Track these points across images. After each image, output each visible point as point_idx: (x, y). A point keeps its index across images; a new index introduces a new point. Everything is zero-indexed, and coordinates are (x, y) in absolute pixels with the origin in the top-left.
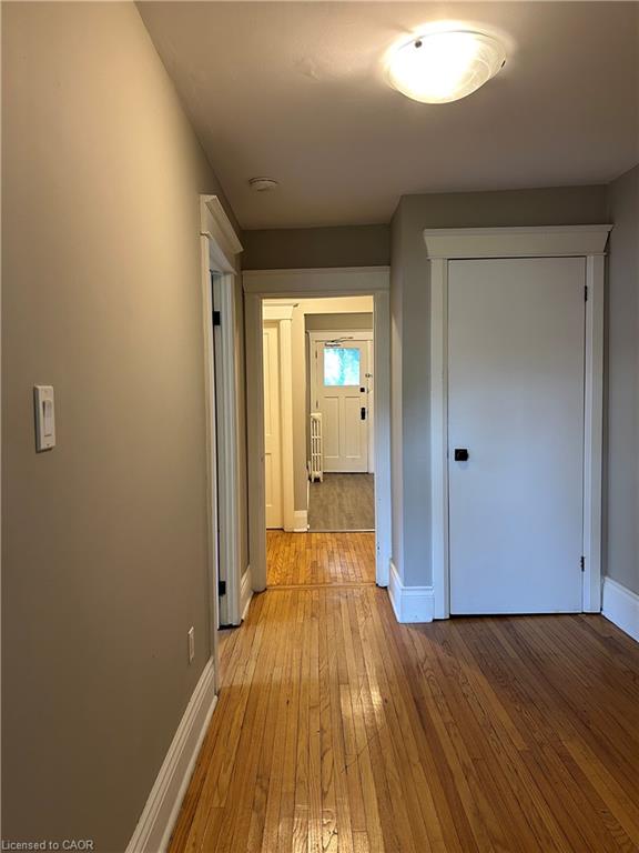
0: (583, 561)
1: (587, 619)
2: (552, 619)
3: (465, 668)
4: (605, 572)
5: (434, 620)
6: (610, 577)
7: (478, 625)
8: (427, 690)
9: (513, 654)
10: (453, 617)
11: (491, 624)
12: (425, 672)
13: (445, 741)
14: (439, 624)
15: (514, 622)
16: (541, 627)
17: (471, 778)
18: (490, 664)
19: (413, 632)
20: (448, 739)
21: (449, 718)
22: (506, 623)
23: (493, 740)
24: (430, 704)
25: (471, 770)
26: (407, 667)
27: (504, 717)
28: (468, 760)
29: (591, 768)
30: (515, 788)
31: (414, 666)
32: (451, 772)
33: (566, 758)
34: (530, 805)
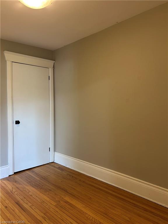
0: (50, 149)
1: (51, 164)
2: (43, 166)
3: (26, 187)
4: (55, 151)
5: (9, 176)
6: (56, 152)
7: (23, 173)
8: (18, 198)
9: (38, 179)
10: (15, 173)
11: (27, 172)
12: (14, 193)
13: (33, 212)
14: (11, 176)
15: (33, 170)
16: (41, 169)
17: (46, 220)
18: (33, 184)
19: (4, 182)
20: (33, 211)
21: (30, 204)
22: (31, 170)
23: (46, 205)
24: (21, 202)
25: (45, 218)
26: (8, 193)
27: (46, 198)
28: (43, 215)
29: (74, 202)
30: (60, 217)
31: (10, 192)
32: (40, 221)
33: (67, 202)
34: (66, 220)
